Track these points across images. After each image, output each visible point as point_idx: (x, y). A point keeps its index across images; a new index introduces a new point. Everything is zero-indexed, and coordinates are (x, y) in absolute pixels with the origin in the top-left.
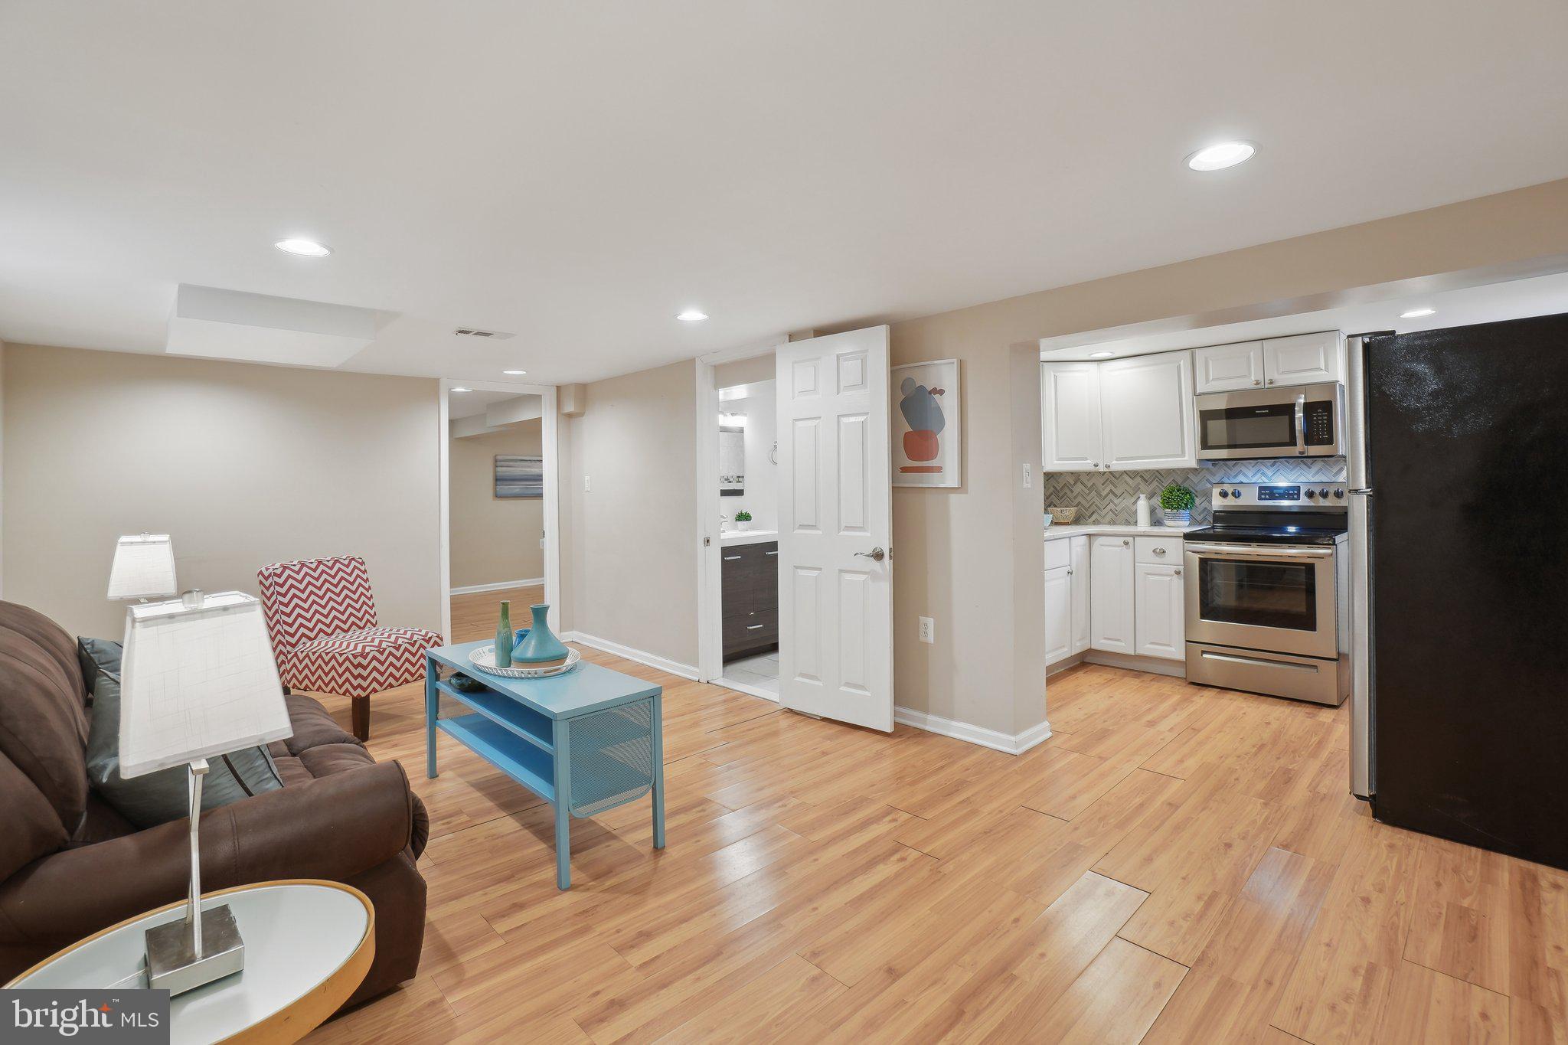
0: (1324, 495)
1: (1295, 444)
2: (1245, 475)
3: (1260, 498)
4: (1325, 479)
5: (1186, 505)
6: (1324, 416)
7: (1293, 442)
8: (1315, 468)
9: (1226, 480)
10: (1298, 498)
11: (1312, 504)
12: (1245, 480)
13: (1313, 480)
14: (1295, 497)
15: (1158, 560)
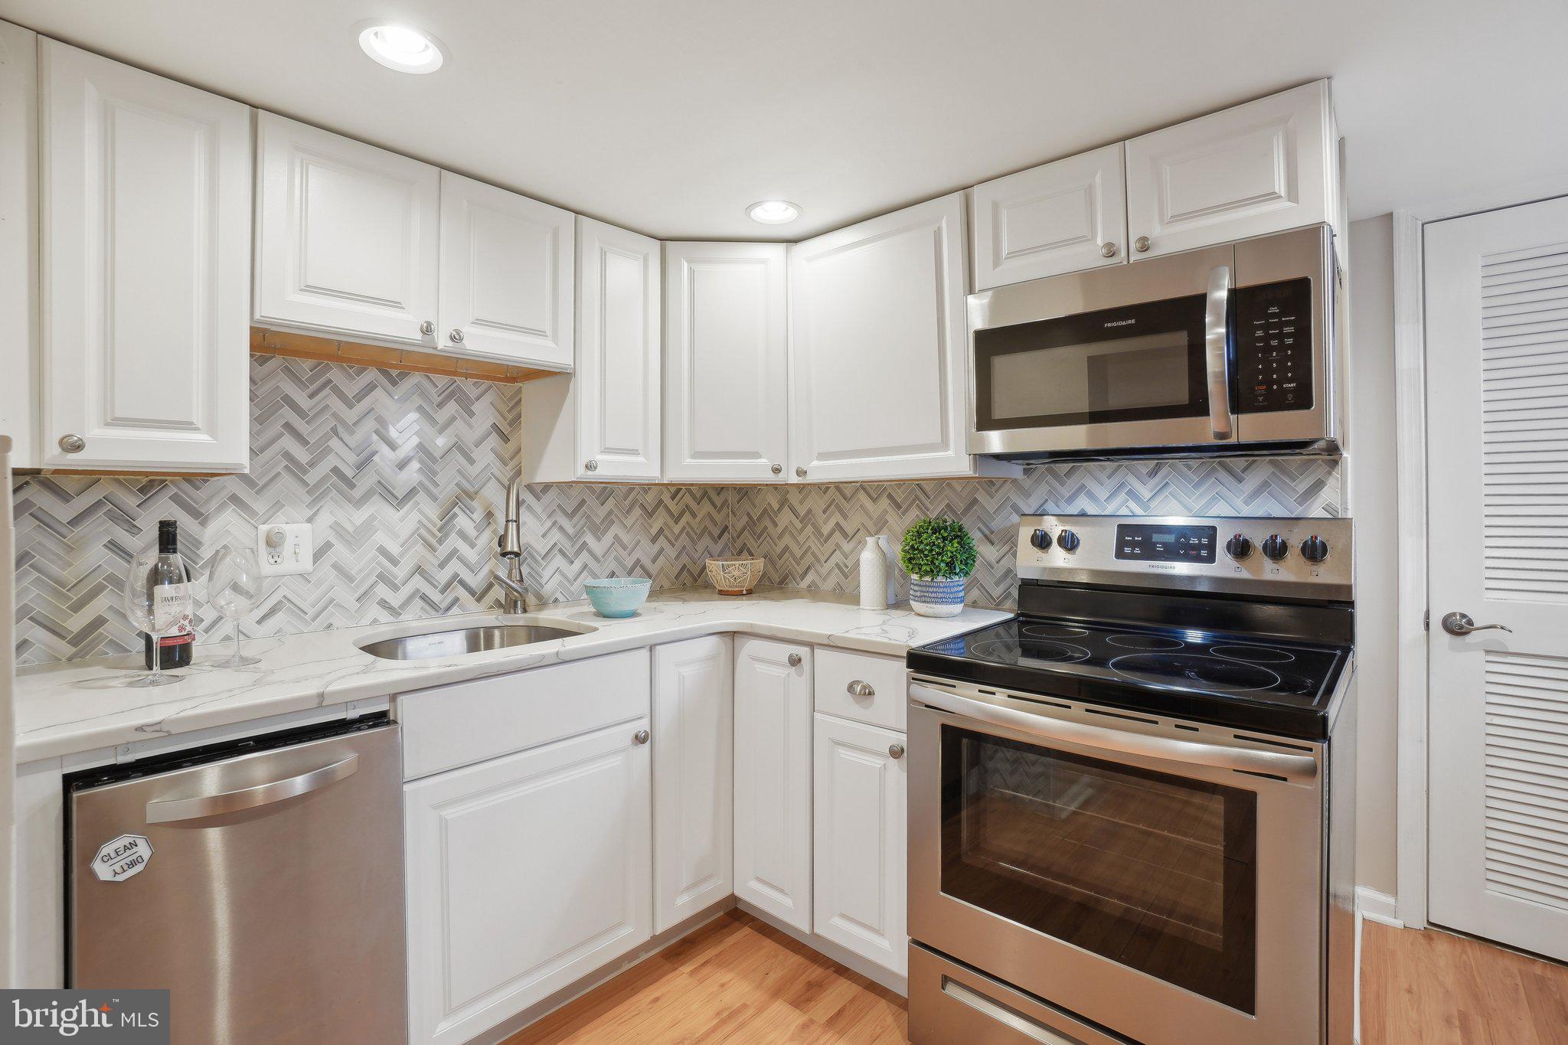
0: (1276, 551)
1: (1205, 412)
2: (1091, 496)
3: (1120, 554)
4: (1278, 511)
5: (951, 565)
6: (1288, 324)
7: (1198, 406)
8: (1252, 481)
9: (1050, 507)
10: (1211, 558)
11: (1245, 574)
12: (1091, 510)
13: (1246, 511)
14: (1204, 553)
15: (855, 709)
